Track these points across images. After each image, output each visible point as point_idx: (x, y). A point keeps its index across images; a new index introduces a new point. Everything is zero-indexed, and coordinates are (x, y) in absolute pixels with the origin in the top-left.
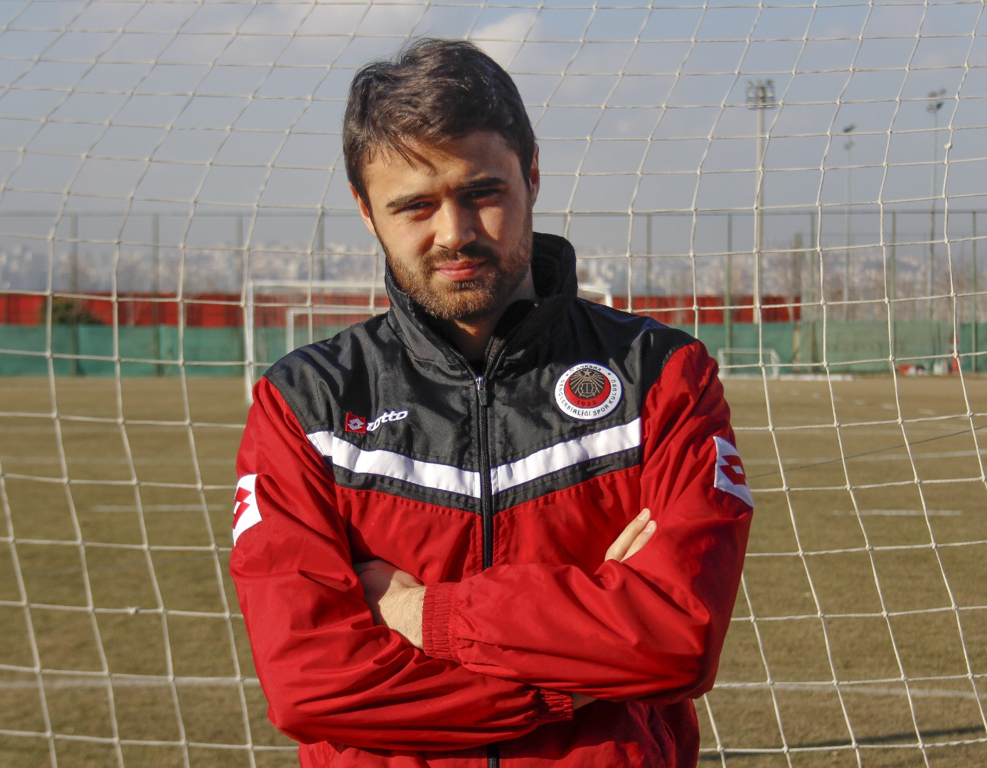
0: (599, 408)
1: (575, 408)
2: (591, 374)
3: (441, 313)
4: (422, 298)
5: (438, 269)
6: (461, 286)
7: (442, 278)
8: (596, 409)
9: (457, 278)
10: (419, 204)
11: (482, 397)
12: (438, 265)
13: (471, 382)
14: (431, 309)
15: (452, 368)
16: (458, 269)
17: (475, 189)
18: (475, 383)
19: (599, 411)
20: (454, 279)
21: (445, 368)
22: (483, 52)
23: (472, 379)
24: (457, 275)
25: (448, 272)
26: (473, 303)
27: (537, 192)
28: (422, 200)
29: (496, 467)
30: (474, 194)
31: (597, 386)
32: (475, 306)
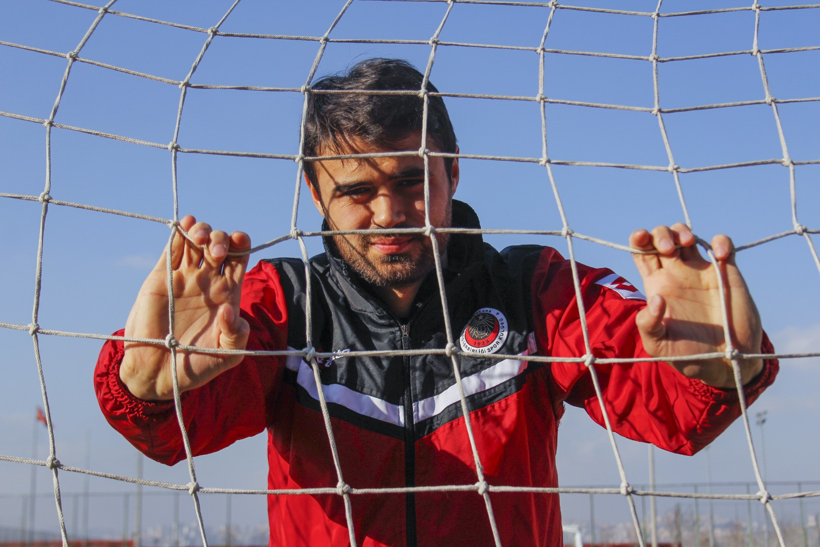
0: (492, 345)
1: (473, 348)
2: (483, 318)
3: (375, 281)
4: (360, 266)
5: (373, 244)
6: (392, 258)
7: (376, 252)
8: (489, 347)
9: (389, 252)
10: (360, 189)
11: (405, 342)
12: (373, 240)
13: (397, 329)
14: (366, 277)
15: (381, 318)
16: (390, 244)
17: (407, 179)
18: (400, 330)
19: (492, 348)
20: (386, 252)
21: (375, 318)
22: (416, 69)
23: (398, 326)
24: (389, 249)
25: (381, 246)
26: (401, 272)
27: (457, 185)
28: (362, 186)
29: (416, 400)
30: (405, 183)
31: (489, 326)
32: (403, 275)
